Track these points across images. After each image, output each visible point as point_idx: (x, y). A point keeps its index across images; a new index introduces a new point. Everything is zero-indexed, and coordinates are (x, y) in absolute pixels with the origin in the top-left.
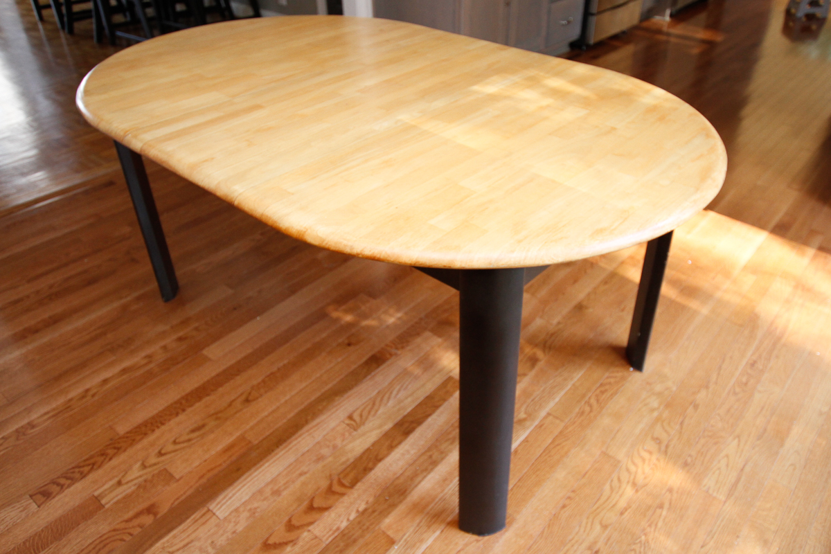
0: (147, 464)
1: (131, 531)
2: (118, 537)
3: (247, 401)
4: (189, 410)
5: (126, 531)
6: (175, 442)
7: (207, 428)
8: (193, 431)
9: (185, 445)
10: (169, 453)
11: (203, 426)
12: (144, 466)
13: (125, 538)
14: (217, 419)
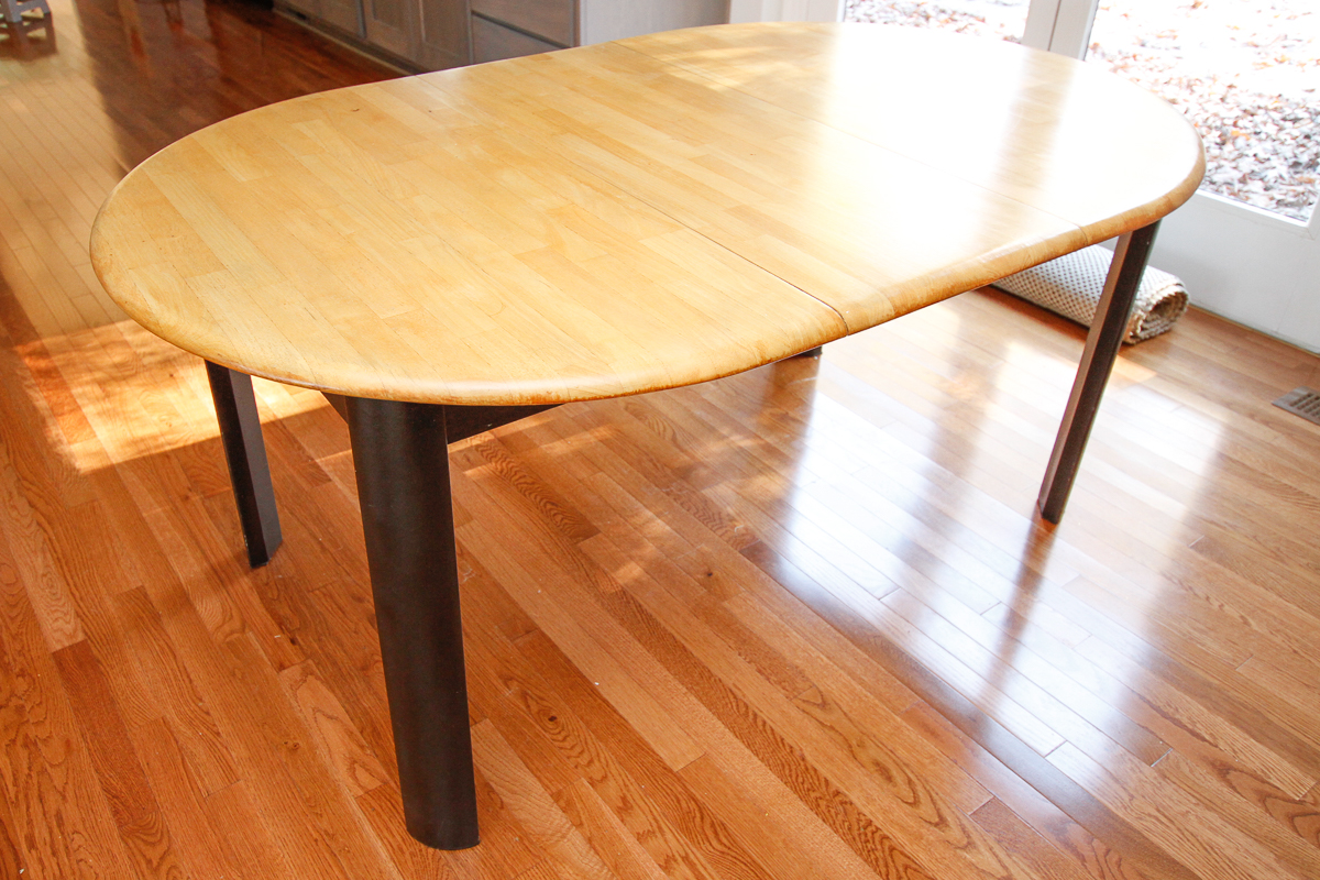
0: (965, 842)
1: (1101, 853)
2: (1115, 870)
3: (824, 705)
4: (836, 784)
5: (1102, 860)
6: (915, 803)
7: (882, 758)
8: (889, 779)
9: (919, 788)
10: (938, 811)
11: (877, 764)
12: (970, 845)
13: (1115, 859)
14: (861, 745)
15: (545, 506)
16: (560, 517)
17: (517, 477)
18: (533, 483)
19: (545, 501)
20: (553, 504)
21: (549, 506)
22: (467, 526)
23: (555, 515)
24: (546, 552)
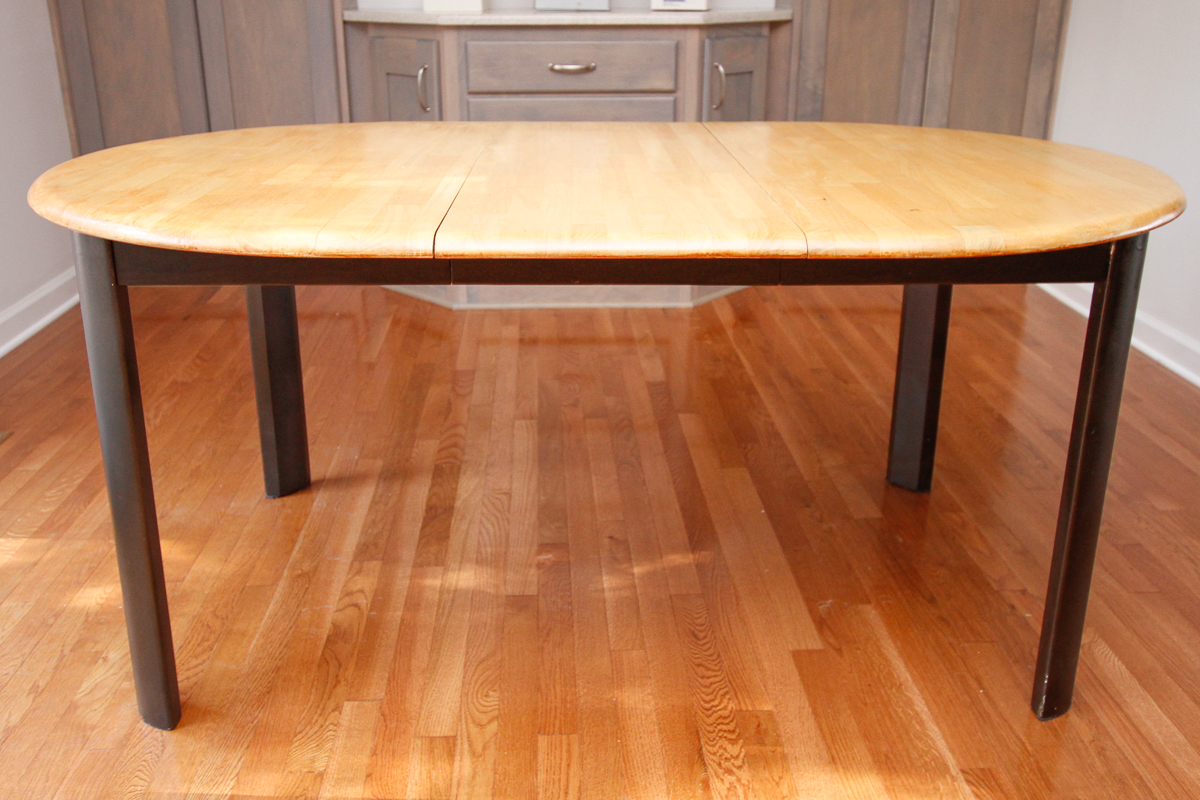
15: (705, 637)
16: (698, 621)
17: (712, 680)
18: (699, 665)
19: (701, 643)
20: (695, 636)
21: (701, 635)
22: (803, 647)
23: (701, 625)
24: (737, 597)
